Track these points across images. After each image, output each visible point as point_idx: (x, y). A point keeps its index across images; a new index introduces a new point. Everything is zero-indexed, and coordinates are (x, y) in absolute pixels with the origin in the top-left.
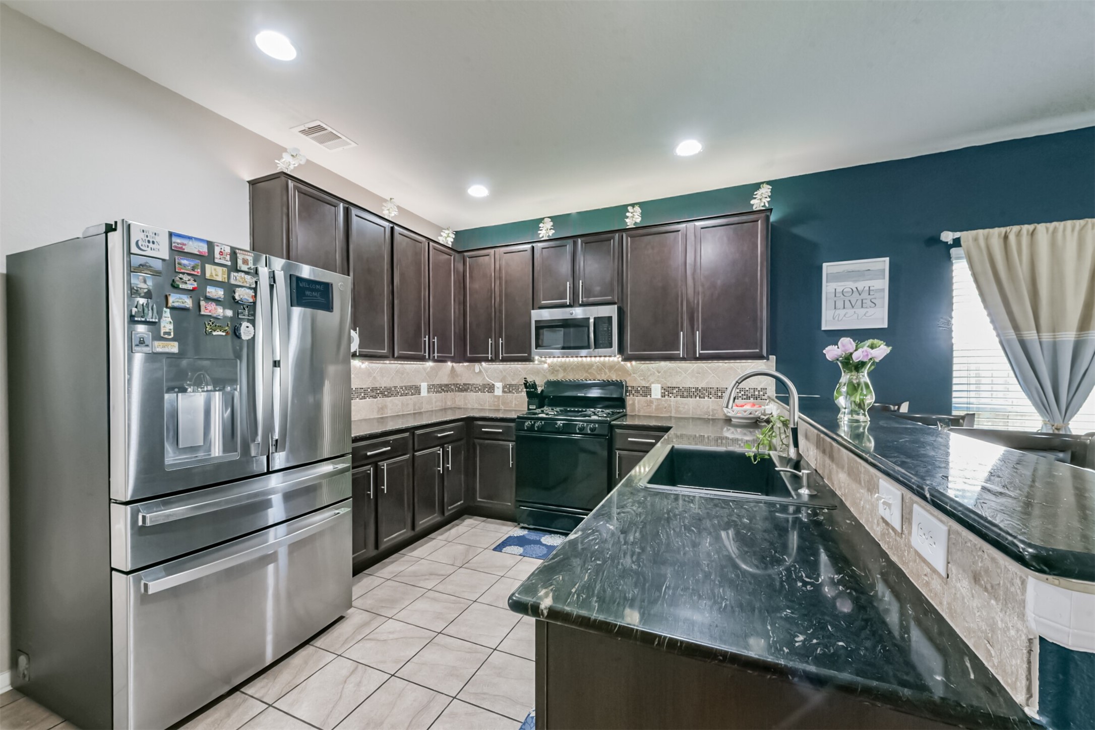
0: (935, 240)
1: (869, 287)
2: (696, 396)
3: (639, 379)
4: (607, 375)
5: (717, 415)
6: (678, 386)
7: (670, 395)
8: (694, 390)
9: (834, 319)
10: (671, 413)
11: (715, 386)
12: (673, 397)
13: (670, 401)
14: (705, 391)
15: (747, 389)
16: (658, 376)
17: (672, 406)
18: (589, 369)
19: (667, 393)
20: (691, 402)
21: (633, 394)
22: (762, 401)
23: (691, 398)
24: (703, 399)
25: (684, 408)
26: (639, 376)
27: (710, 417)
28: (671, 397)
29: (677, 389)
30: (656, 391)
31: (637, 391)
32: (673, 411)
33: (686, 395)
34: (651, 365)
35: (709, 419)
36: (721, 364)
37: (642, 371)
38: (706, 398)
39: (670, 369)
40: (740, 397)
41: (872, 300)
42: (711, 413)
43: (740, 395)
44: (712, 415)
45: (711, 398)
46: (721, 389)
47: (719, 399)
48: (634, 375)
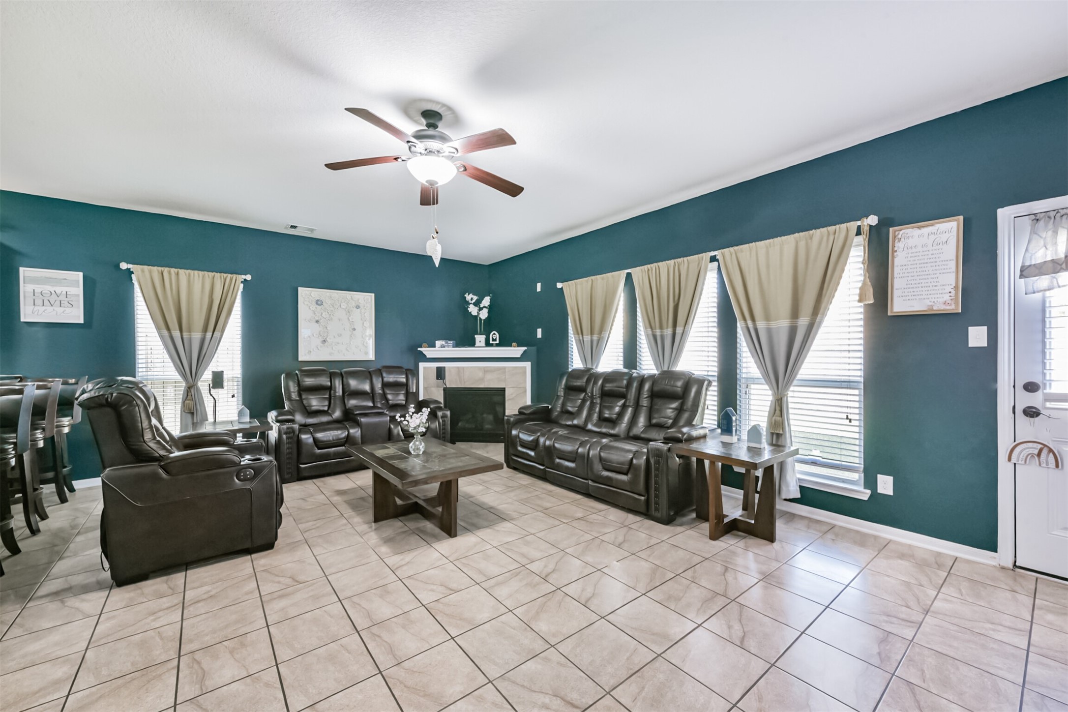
1: (66, 292)
9: (34, 313)
41: (69, 302)
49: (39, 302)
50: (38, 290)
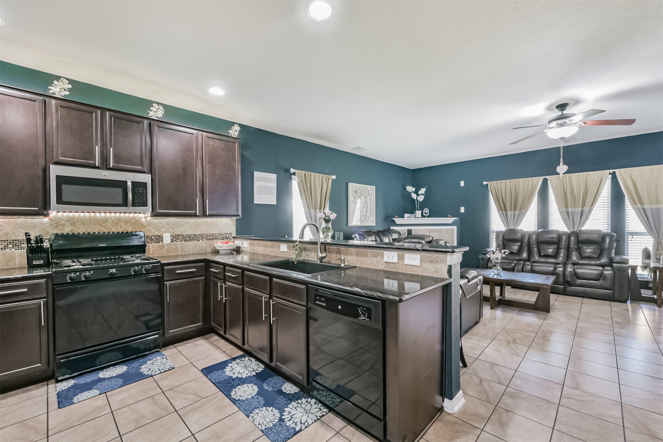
0: (288, 171)
1: (271, 186)
2: (194, 240)
3: (153, 230)
4: (123, 228)
5: (207, 251)
6: (182, 234)
7: (177, 240)
8: (193, 236)
9: (259, 199)
10: (178, 252)
11: (206, 233)
12: (179, 242)
13: (177, 244)
14: (200, 236)
15: (223, 234)
16: (168, 227)
17: (179, 248)
18: (103, 223)
19: (174, 239)
20: (191, 243)
21: (148, 242)
22: (230, 240)
23: (192, 241)
24: (199, 241)
25: (187, 248)
26: (153, 228)
27: (203, 252)
28: (177, 242)
29: (182, 236)
30: (167, 238)
31: (151, 239)
32: (180, 251)
33: (188, 239)
34: (163, 220)
35: (203, 253)
36: (209, 220)
37: (155, 224)
38: (201, 240)
39: (176, 222)
40: (219, 238)
41: (271, 192)
42: (204, 250)
43: (219, 237)
44: (205, 251)
45: (203, 240)
46: (209, 235)
47: (208, 241)
48: (148, 227)
49: (261, 192)
50: (261, 185)
